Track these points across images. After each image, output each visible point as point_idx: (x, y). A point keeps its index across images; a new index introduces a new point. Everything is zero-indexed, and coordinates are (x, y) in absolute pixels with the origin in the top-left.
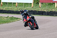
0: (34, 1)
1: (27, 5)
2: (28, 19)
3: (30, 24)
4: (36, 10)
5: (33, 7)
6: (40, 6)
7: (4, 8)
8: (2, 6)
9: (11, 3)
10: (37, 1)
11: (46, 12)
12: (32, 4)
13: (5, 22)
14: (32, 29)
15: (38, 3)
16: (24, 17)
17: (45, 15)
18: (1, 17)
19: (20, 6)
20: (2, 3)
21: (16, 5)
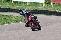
0: (46, 1)
1: (38, 5)
2: (30, 19)
3: (32, 24)
4: (47, 10)
5: (44, 7)
6: (52, 6)
7: (15, 7)
8: (13, 5)
9: (22, 2)
10: (49, 1)
11: (58, 12)
12: (44, 4)
13: (16, 21)
14: (33, 30)
15: (50, 3)
16: (26, 17)
17: (57, 15)
18: (12, 16)
19: (31, 5)
20: (13, 2)
21: (27, 4)
